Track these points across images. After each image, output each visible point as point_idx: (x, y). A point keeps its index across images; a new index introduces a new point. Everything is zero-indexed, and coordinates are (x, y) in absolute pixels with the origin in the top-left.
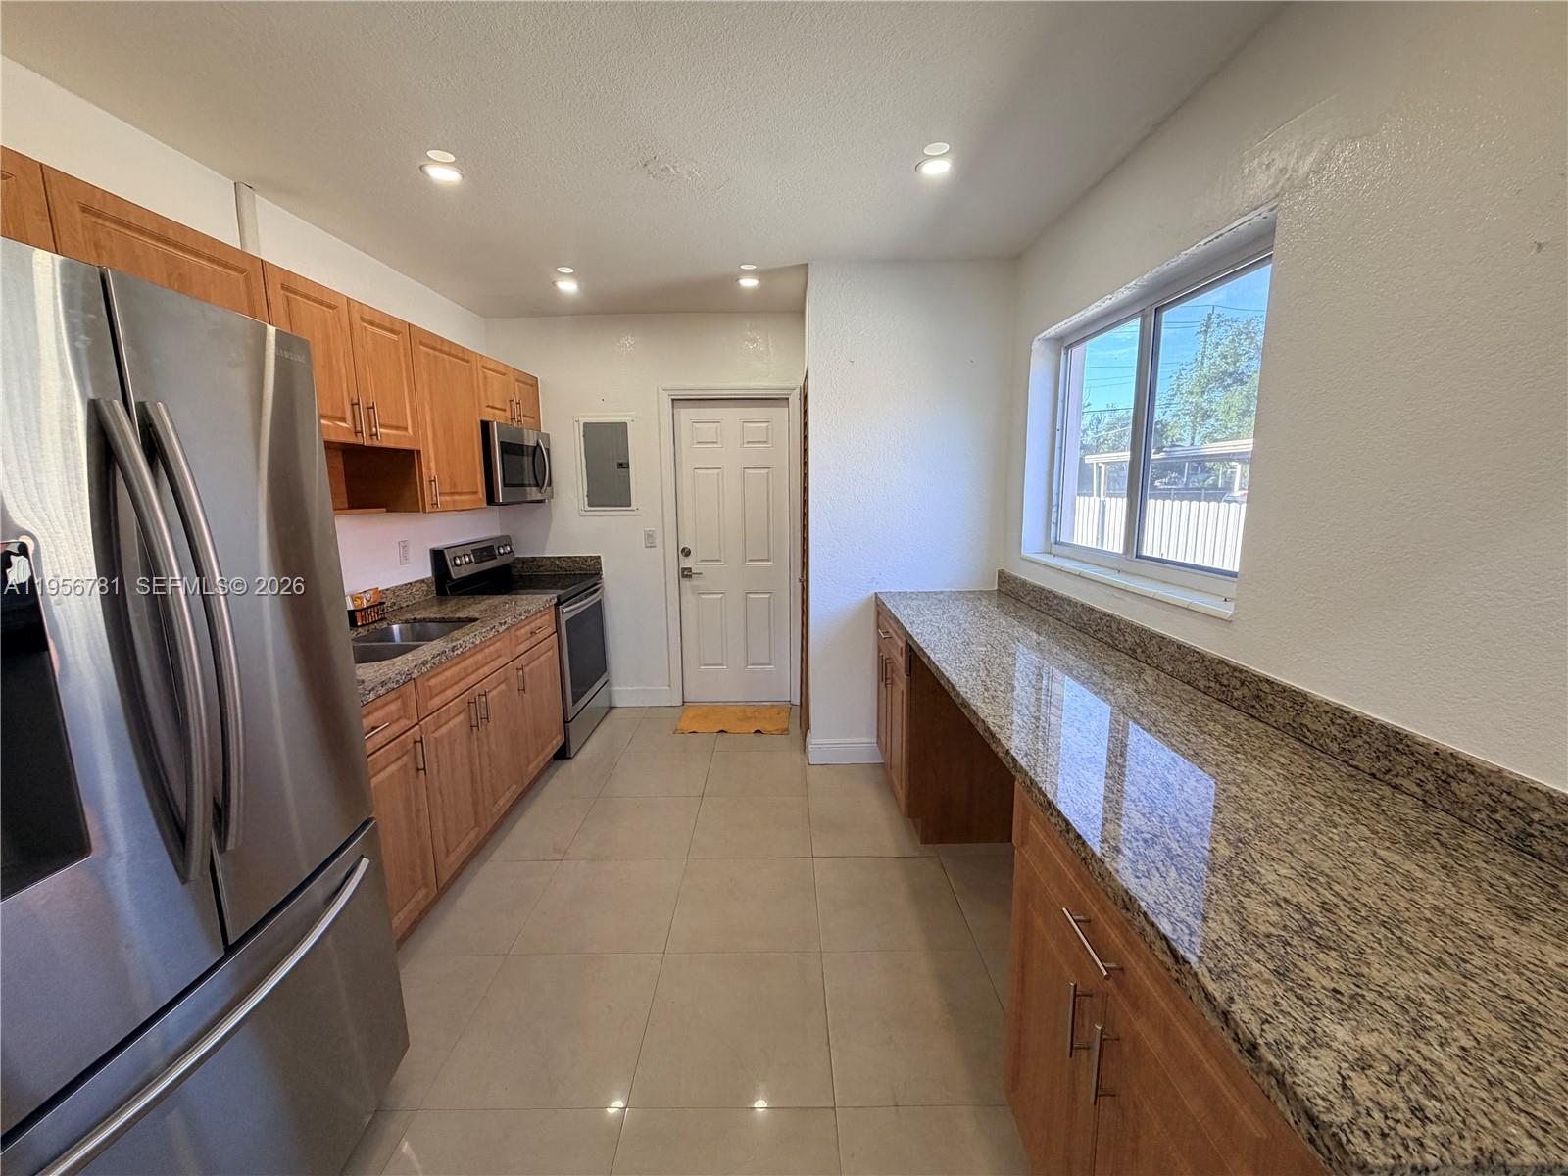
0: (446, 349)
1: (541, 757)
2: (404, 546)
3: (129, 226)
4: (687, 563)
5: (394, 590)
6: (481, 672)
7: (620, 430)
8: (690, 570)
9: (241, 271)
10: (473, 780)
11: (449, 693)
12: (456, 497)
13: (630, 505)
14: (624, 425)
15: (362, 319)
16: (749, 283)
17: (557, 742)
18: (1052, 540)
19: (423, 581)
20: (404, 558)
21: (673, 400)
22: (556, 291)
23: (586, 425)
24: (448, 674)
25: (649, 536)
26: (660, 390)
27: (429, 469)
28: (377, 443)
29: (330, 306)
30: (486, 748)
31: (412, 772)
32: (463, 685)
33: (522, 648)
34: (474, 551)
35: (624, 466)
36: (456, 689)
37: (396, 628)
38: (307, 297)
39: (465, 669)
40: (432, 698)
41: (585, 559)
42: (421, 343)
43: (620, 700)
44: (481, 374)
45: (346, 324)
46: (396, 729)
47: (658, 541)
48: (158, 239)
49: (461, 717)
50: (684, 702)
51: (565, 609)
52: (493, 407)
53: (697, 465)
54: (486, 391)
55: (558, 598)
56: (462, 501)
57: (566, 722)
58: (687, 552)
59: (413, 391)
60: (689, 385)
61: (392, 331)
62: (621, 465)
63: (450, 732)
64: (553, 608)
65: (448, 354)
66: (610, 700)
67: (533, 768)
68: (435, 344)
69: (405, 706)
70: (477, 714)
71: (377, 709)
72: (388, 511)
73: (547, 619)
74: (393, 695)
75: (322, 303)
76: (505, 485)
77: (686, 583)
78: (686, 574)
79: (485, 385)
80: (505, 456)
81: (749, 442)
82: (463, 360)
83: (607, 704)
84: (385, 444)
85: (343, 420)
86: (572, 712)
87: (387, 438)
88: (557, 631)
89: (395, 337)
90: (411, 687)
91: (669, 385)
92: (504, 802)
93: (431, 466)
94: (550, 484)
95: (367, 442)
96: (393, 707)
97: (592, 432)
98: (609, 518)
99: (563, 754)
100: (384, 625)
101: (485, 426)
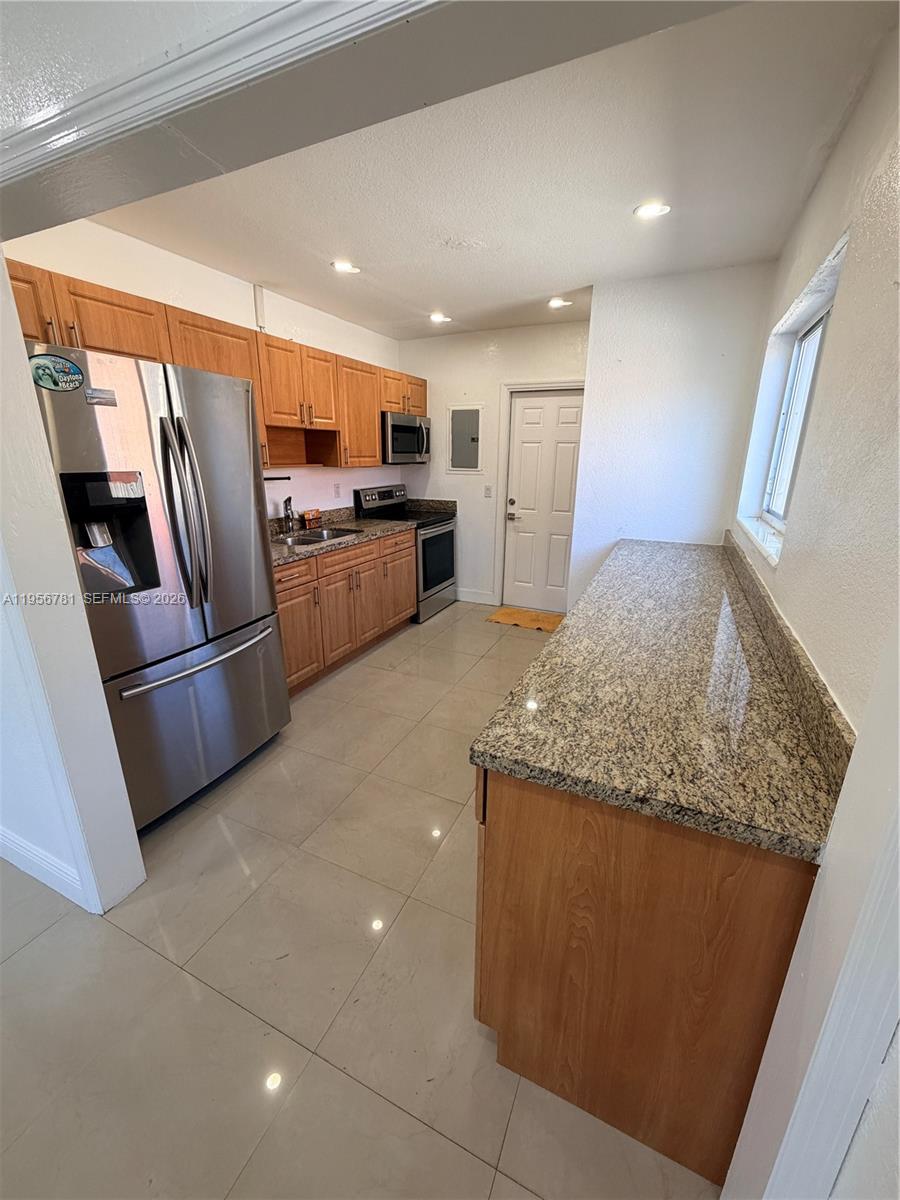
0: (360, 367)
1: (397, 618)
2: (337, 487)
3: (197, 327)
4: (511, 510)
5: (330, 512)
6: (358, 560)
7: (474, 415)
8: (514, 515)
9: (246, 340)
10: (350, 618)
11: (337, 568)
12: (362, 459)
13: (476, 467)
14: (477, 411)
15: (308, 356)
16: (556, 303)
17: (411, 611)
18: (765, 507)
19: (347, 508)
20: (338, 494)
21: (512, 393)
22: (430, 322)
23: (455, 413)
24: (337, 557)
25: (488, 489)
26: (503, 386)
27: (344, 441)
28: (313, 427)
29: (291, 351)
30: (359, 602)
31: (312, 603)
32: (346, 565)
33: (388, 551)
34: (379, 493)
35: (475, 440)
36: (341, 566)
37: (325, 532)
38: (279, 348)
39: (348, 557)
40: (326, 568)
41: (448, 502)
42: (344, 366)
43: (462, 597)
44: (382, 381)
45: (298, 360)
46: (304, 579)
47: (493, 494)
48: (208, 330)
49: (344, 582)
50: (502, 604)
51: (421, 532)
52: (390, 402)
53: (525, 440)
54: (386, 391)
55: (418, 525)
56: (365, 462)
57: (418, 602)
58: (512, 502)
59: (336, 396)
60: (522, 381)
61: (326, 361)
62: (473, 439)
63: (336, 589)
64: (413, 531)
65: (361, 371)
66: (456, 596)
67: (391, 623)
68: (353, 365)
69: (310, 569)
70: (352, 582)
71: (294, 567)
72: (325, 466)
73: (410, 536)
74: (303, 562)
75: (286, 350)
76: (393, 452)
77: (509, 523)
78: (511, 517)
79: (386, 389)
80: (395, 434)
81: (563, 423)
82: (371, 373)
83: (453, 598)
84: (318, 428)
85: (295, 415)
86: (422, 596)
87: (320, 423)
88: (416, 545)
89: (327, 364)
90: (313, 559)
91: (508, 381)
92: (369, 635)
93: (345, 440)
94: (428, 451)
95: (308, 427)
96: (303, 568)
97: (457, 415)
98: (463, 476)
99: (415, 620)
100: (320, 530)
101: (383, 415)
